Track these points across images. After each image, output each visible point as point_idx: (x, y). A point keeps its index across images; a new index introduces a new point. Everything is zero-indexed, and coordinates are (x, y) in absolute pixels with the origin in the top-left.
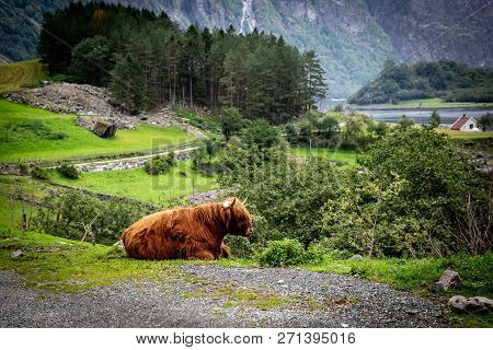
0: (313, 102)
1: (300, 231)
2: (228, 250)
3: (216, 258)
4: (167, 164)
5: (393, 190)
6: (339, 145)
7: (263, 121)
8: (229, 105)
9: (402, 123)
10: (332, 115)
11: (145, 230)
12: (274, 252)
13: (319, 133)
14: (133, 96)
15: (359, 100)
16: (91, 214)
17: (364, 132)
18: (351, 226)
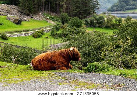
0: (95, 11)
1: (92, 58)
2: (72, 67)
3: (67, 69)
4: (41, 34)
5: (128, 43)
6: (104, 26)
7: (76, 18)
8: (64, 12)
9: (127, 18)
10: (102, 15)
11: (41, 59)
12: (90, 67)
13: (97, 22)
14: (28, 9)
15: (111, 10)
16: (13, 53)
17: (114, 21)
18: (112, 57)
